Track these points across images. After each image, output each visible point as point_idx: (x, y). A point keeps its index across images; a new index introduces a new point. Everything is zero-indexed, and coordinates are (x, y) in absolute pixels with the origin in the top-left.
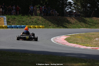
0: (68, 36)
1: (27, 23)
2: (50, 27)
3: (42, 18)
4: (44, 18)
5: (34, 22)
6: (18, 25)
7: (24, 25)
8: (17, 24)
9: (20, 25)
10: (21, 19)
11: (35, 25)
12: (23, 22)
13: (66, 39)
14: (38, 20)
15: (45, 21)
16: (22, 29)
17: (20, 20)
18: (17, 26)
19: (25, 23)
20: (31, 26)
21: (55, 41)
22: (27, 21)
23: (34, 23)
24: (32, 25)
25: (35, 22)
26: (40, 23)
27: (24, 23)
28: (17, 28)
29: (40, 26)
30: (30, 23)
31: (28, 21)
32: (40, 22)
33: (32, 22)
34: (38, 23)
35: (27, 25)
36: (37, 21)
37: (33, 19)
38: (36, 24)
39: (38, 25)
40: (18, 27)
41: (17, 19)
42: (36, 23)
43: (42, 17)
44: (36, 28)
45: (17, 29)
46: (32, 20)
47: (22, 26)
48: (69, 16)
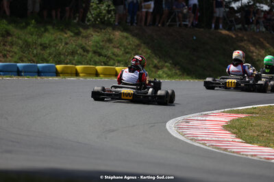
0: (238, 112)
1: (60, 54)
2: (160, 72)
3: (125, 34)
4: (133, 35)
5: (88, 51)
6: (23, 62)
7: (47, 62)
8: (17, 56)
9: (30, 61)
10: (35, 37)
11: (96, 64)
12: (44, 47)
13: (228, 127)
14: (110, 41)
15: (138, 45)
16: (39, 78)
17: (30, 40)
18: (18, 64)
19: (50, 54)
20: (79, 67)
21: (184, 135)
22: (61, 47)
23: (90, 54)
24: (80, 63)
25: (95, 52)
26: (117, 56)
27: (46, 53)
28: (19, 73)
29: (117, 68)
30: (73, 53)
31: (66, 44)
32: (116, 50)
33: (80, 51)
34: (109, 53)
35: (59, 63)
36: (102, 48)
37: (86, 37)
38: (97, 58)
39: (105, 64)
40: (20, 69)
41: (19, 38)
42: (100, 55)
43: (125, 30)
44: (97, 74)
45: (20, 78)
46: (81, 41)
47: (38, 65)
48: (240, 26)
